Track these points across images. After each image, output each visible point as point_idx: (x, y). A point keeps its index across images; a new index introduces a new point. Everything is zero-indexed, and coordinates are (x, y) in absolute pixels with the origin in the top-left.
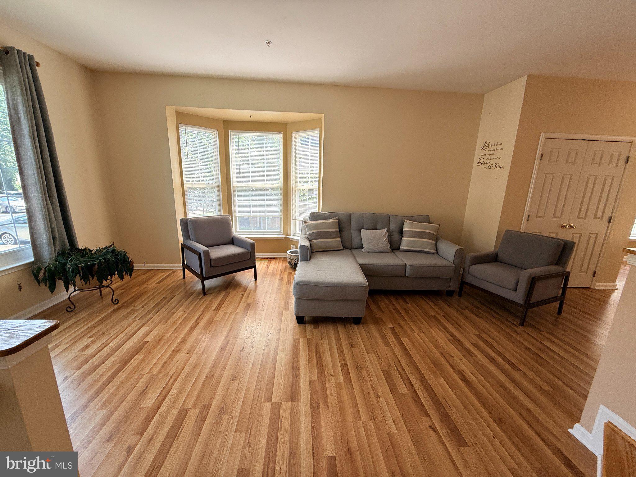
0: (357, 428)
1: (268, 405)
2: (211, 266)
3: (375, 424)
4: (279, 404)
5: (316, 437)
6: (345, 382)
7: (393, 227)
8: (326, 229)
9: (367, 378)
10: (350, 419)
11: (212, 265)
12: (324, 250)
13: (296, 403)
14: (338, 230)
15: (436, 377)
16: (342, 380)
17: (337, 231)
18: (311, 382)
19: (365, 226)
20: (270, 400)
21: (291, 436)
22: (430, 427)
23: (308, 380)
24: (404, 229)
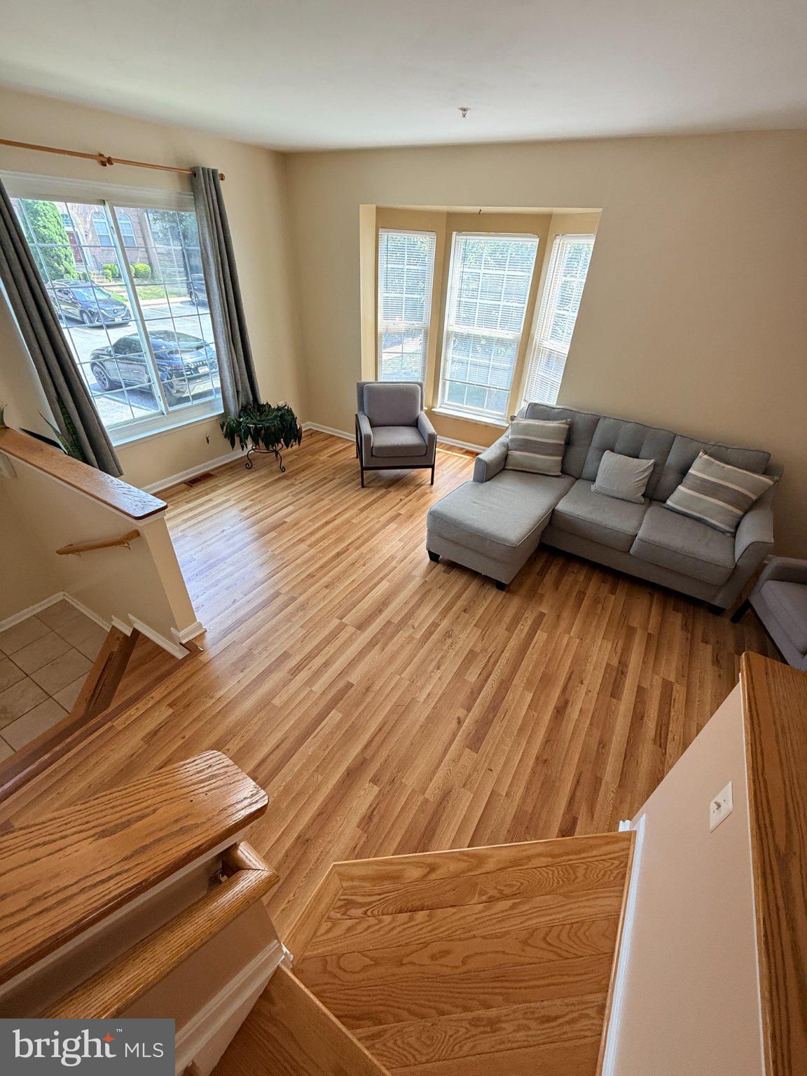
0: (390, 679)
1: (337, 621)
2: (372, 455)
3: (410, 686)
4: (346, 625)
5: (352, 664)
6: (420, 639)
7: (673, 459)
8: (541, 437)
9: (445, 648)
10: (393, 668)
11: (374, 454)
12: (524, 469)
13: (359, 632)
14: (563, 442)
15: (527, 688)
16: (418, 636)
17: (561, 444)
18: (389, 622)
19: (618, 447)
20: (341, 619)
21: (335, 653)
22: (459, 718)
23: (388, 619)
24: (691, 471)
